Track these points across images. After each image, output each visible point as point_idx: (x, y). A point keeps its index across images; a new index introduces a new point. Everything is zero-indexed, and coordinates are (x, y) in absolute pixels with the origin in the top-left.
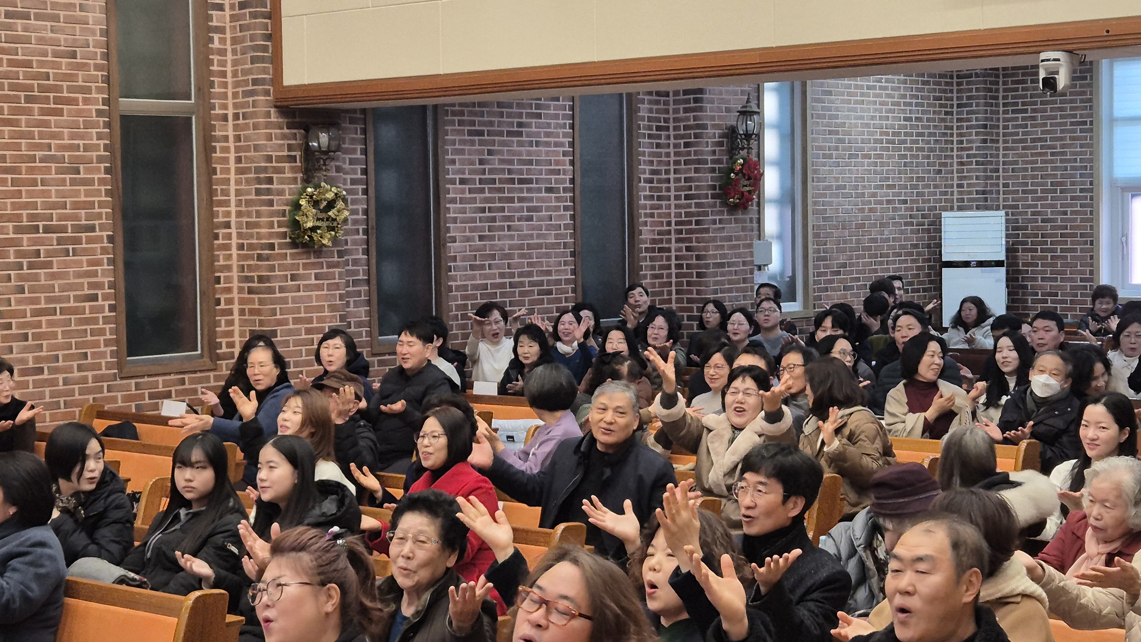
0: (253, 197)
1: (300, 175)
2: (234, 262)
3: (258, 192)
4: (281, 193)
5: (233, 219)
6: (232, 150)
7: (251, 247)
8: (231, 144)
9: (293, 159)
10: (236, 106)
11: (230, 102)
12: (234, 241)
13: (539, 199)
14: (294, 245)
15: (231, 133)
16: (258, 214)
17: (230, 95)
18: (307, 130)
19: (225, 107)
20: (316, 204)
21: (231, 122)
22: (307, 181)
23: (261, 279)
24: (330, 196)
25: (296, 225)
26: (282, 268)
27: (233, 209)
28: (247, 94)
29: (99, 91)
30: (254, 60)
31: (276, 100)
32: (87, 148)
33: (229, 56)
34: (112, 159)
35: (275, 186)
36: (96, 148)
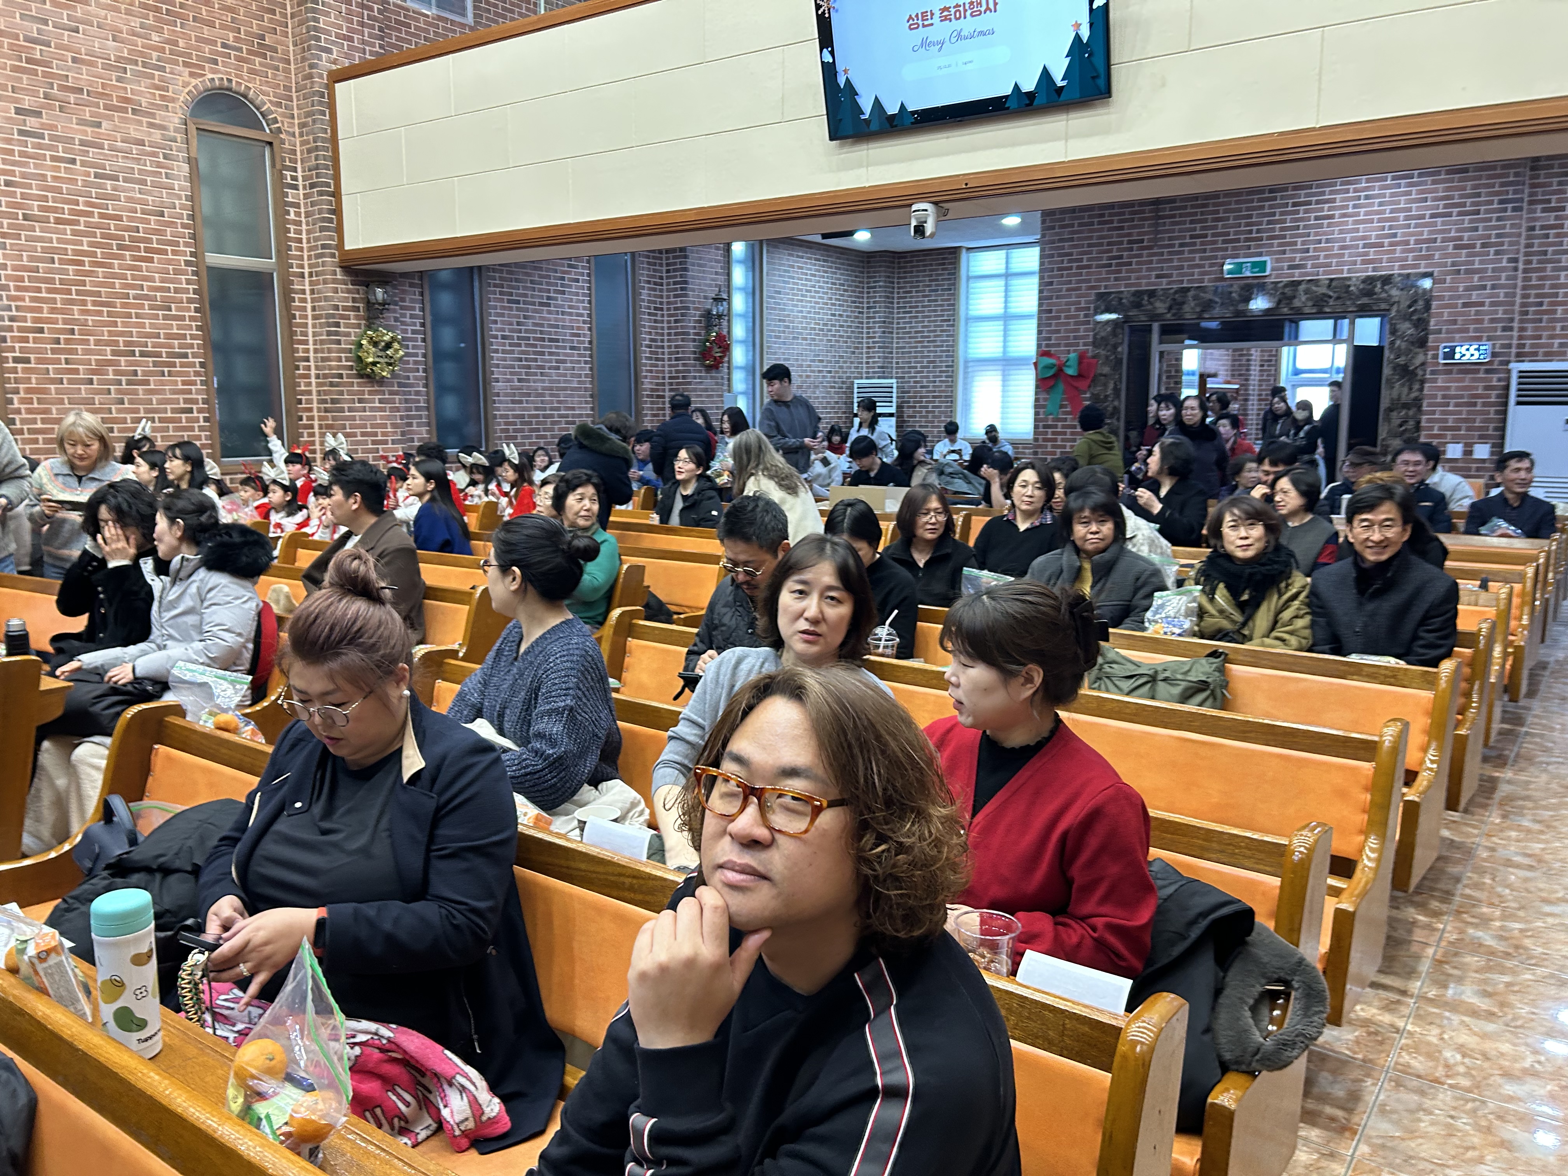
0: (324, 337)
1: (363, 322)
2: (314, 388)
3: (329, 333)
4: (348, 334)
5: (311, 355)
6: (309, 300)
7: (325, 376)
8: (308, 296)
9: (357, 309)
10: (310, 266)
11: (306, 263)
12: (313, 372)
14: (360, 376)
15: (307, 288)
16: (330, 351)
17: (306, 257)
18: (367, 286)
19: (302, 267)
20: (375, 344)
21: (307, 280)
22: (368, 325)
23: (333, 401)
24: (387, 338)
25: (359, 360)
26: (350, 393)
27: (311, 347)
28: (318, 256)
29: (187, 245)
30: (322, 229)
31: (341, 261)
32: (177, 291)
33: (304, 227)
34: (201, 301)
35: (342, 329)
36: (187, 291)
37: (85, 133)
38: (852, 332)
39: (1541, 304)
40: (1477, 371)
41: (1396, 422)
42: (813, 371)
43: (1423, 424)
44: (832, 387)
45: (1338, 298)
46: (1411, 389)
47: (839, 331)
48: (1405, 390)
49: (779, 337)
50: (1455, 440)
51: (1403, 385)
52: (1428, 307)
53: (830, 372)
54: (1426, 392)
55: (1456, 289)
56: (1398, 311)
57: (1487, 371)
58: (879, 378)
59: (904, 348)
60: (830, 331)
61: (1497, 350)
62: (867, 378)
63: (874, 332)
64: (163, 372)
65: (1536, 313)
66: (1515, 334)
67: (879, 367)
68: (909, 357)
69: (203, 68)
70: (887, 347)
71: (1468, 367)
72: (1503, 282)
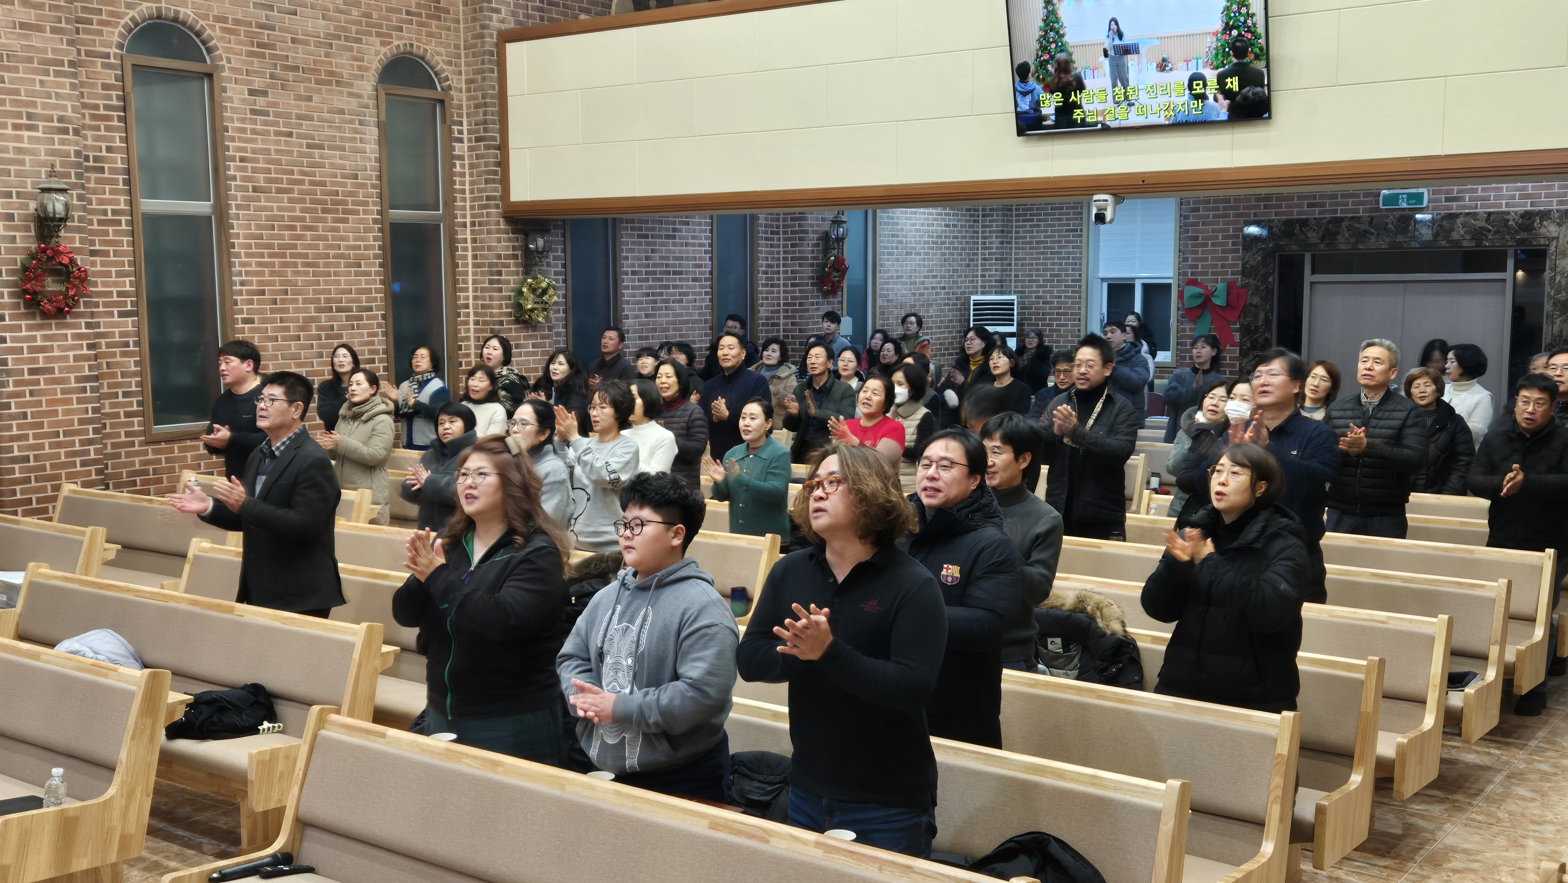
0: (487, 285)
1: (521, 269)
2: (472, 335)
3: (491, 282)
4: (507, 282)
5: (471, 302)
6: (470, 249)
7: (485, 323)
8: (469, 245)
9: (515, 257)
10: (472, 216)
11: (468, 213)
12: (472, 318)
13: (688, 287)
14: (517, 321)
15: (469, 236)
16: (491, 298)
17: (468, 207)
18: (526, 235)
19: (464, 216)
20: (533, 290)
21: (469, 228)
22: (527, 273)
24: (544, 285)
25: (519, 307)
27: (471, 294)
28: (482, 207)
29: (374, 204)
30: (487, 182)
31: (505, 212)
32: (366, 248)
33: (468, 178)
34: (384, 256)
35: (503, 277)
36: (372, 247)
37: (299, 107)
38: (967, 243)
42: (927, 289)
44: (945, 305)
47: (953, 243)
49: (892, 254)
53: (944, 288)
58: (996, 293)
59: (1025, 259)
60: (944, 243)
62: (983, 293)
63: (990, 243)
64: (353, 325)
67: (996, 281)
68: (1030, 270)
69: (390, 36)
70: (1006, 259)
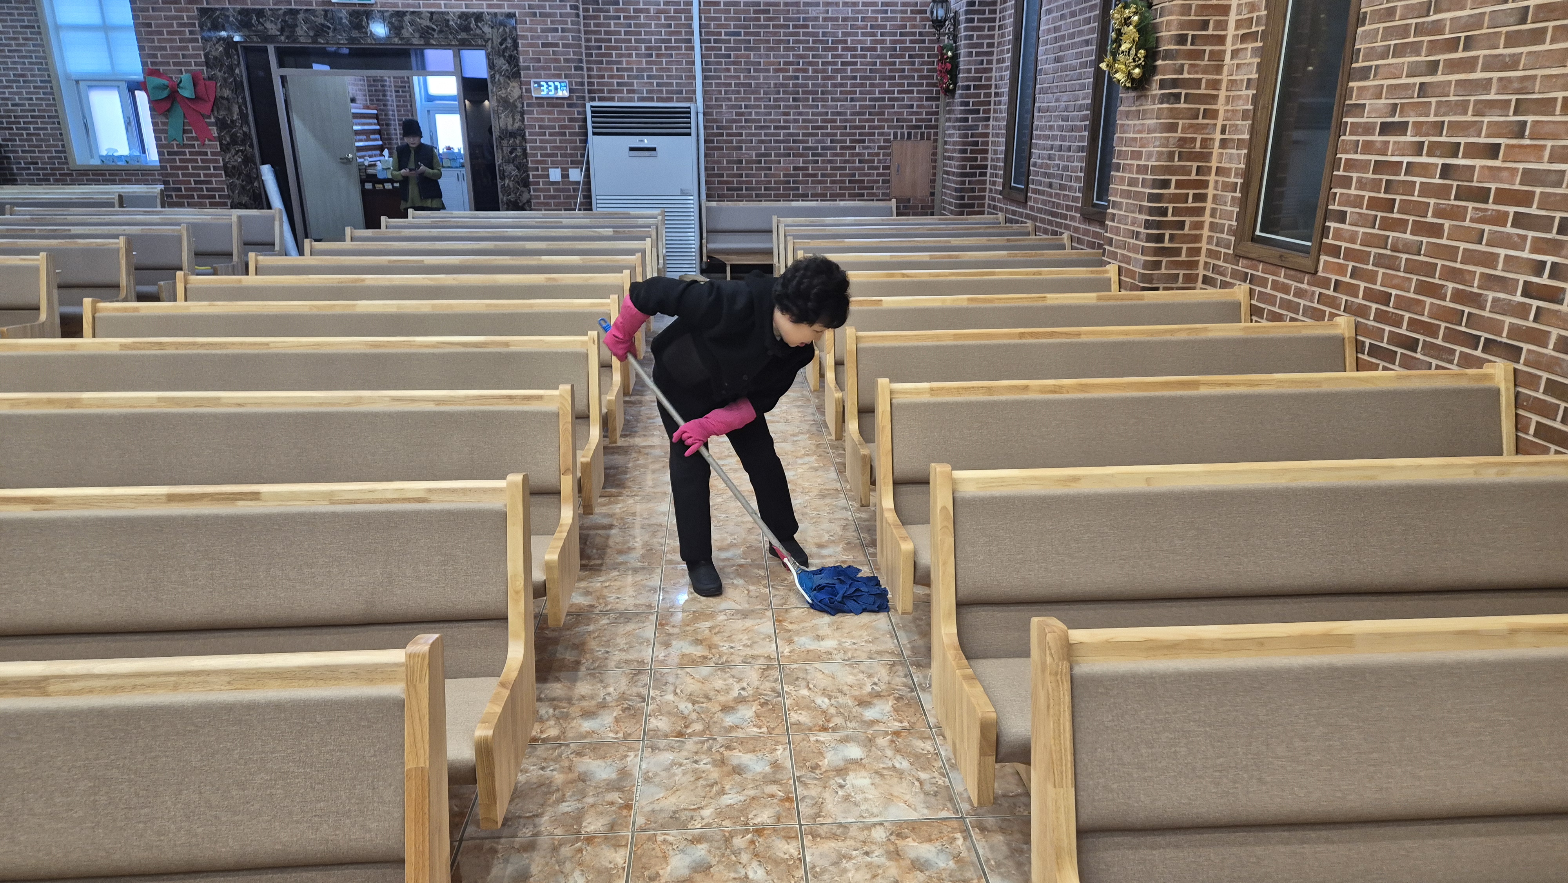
39: (600, 48)
40: (562, 105)
41: (506, 150)
43: (528, 151)
45: (441, 31)
46: (514, 120)
48: (510, 120)
50: (555, 165)
51: (506, 116)
52: (516, 45)
54: (526, 123)
55: (535, 30)
56: (492, 47)
57: (569, 105)
61: (574, 87)
65: (597, 55)
66: (585, 73)
71: (555, 101)
72: (570, 26)
